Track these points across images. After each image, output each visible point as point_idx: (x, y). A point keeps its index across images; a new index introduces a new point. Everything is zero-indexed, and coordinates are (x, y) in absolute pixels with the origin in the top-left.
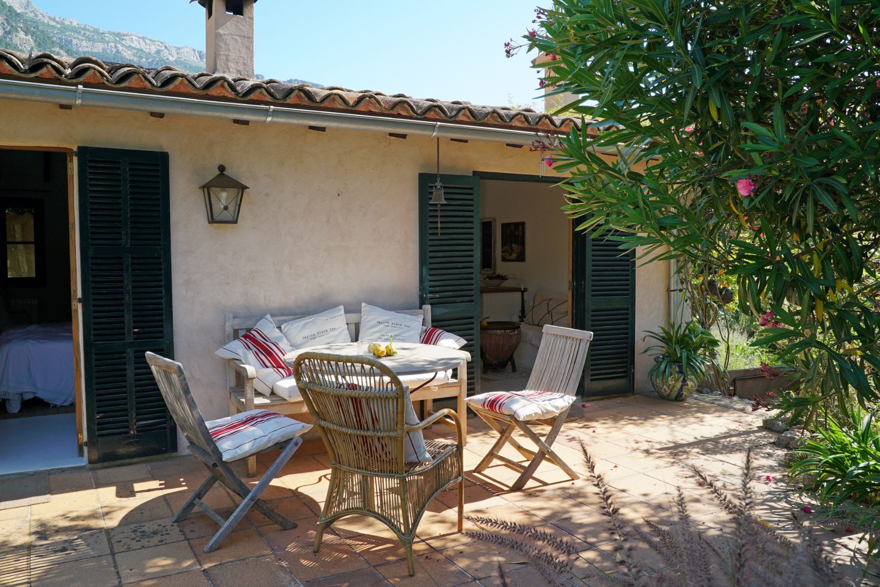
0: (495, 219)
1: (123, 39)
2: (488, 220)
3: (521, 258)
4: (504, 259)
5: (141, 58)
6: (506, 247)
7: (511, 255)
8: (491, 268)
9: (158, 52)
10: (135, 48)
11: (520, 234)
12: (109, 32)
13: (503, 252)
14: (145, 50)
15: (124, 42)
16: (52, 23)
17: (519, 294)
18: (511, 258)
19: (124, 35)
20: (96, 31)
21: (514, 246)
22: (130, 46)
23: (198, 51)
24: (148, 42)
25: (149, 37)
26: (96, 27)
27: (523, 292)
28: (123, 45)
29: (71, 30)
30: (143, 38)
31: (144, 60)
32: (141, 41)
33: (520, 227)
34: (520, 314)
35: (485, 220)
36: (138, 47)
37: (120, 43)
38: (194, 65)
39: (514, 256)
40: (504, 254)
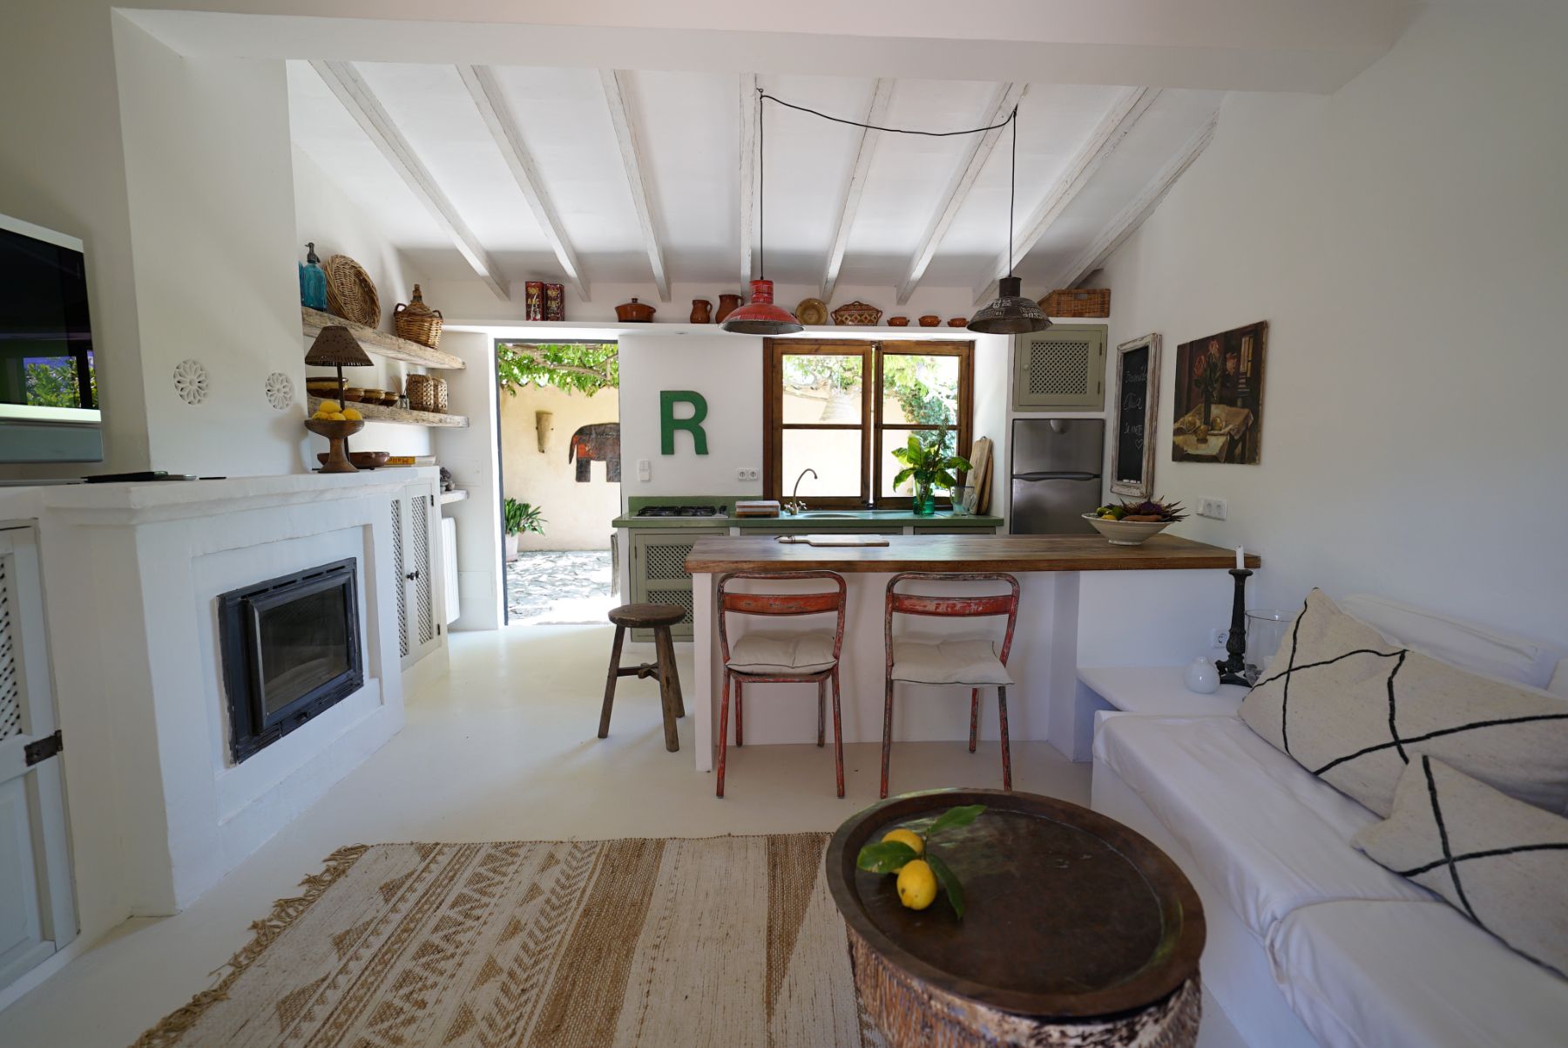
0: (1158, 339)
2: (1139, 344)
3: (1243, 449)
4: (1180, 455)
6: (1188, 418)
7: (1204, 441)
8: (1138, 478)
11: (1245, 367)
13: (1177, 432)
17: (1223, 581)
18: (1203, 450)
21: (1216, 410)
27: (1240, 578)
33: (1246, 346)
34: (1224, 656)
35: (1129, 347)
39: (1216, 444)
40: (1180, 439)
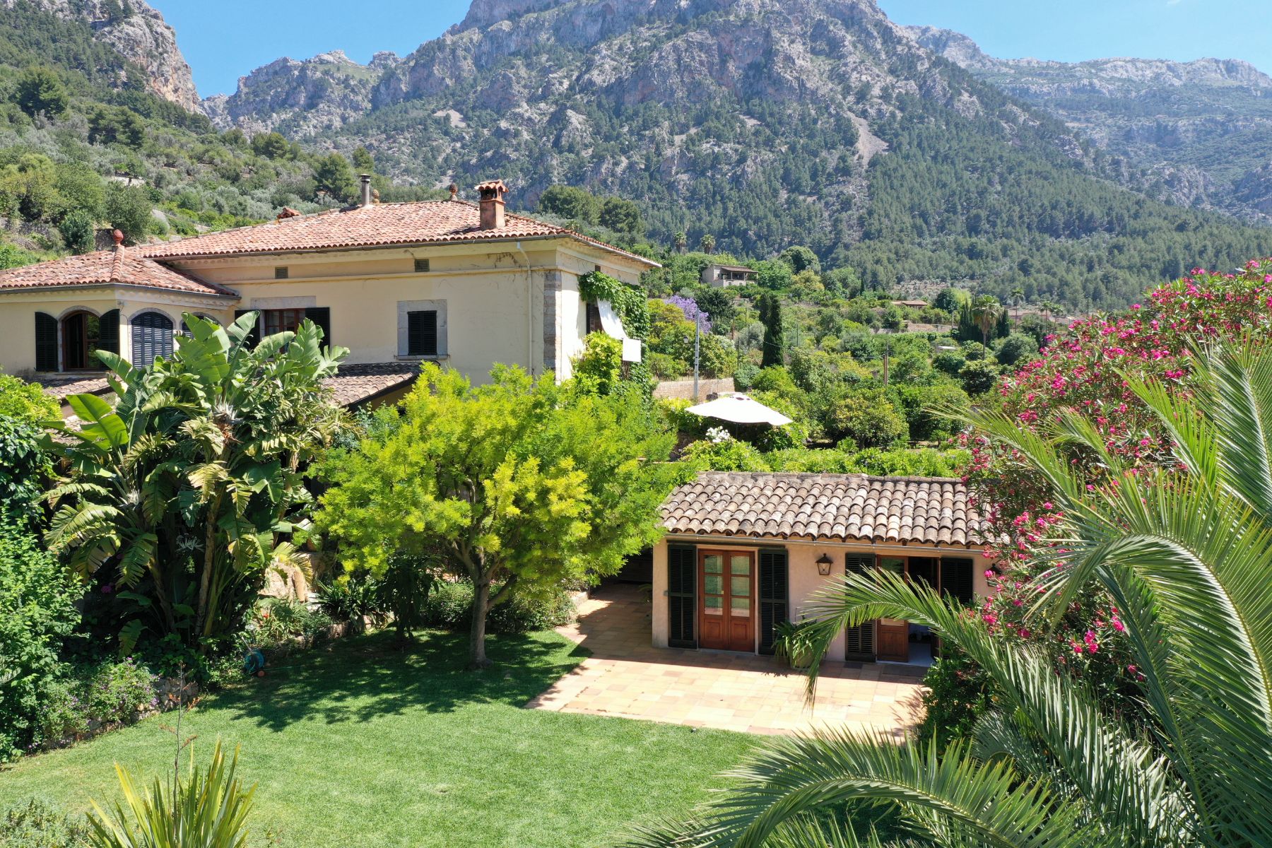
1: (1102, 70)
5: (1128, 91)
9: (1157, 77)
10: (1119, 80)
12: (1082, 64)
14: (1135, 78)
15: (1103, 74)
16: (1004, 70)
19: (1106, 63)
20: (1063, 66)
22: (1112, 78)
23: (1224, 62)
24: (1139, 65)
25: (1142, 58)
26: (1063, 61)
28: (1102, 79)
29: (1029, 74)
30: (1133, 61)
31: (1134, 94)
32: (1129, 66)
36: (1125, 76)
37: (1097, 76)
38: (1215, 85)
